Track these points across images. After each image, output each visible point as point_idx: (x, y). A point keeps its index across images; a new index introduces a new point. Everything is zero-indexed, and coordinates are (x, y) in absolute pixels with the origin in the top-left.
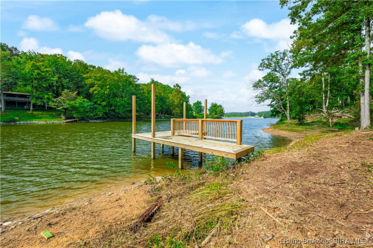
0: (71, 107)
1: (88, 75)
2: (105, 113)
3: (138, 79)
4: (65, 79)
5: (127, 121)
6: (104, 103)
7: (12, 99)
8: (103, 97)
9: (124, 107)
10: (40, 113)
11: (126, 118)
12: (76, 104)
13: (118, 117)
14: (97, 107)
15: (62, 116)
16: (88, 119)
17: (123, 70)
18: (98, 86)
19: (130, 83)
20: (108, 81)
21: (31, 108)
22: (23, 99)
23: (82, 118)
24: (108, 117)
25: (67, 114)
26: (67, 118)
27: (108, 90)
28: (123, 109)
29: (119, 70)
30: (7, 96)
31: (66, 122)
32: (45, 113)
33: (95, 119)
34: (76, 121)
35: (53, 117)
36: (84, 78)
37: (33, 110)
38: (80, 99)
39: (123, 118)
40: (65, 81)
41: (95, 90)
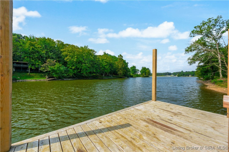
0: (52, 70)
1: (64, 50)
2: (74, 74)
3: (96, 52)
4: (51, 52)
5: (89, 79)
6: (73, 67)
7: (19, 65)
8: (73, 64)
9: (86, 70)
10: (34, 74)
11: (88, 77)
12: (55, 68)
13: (83, 76)
14: (69, 70)
15: (46, 76)
16: (63, 78)
17: (87, 47)
18: (70, 56)
19: (91, 54)
20: (76, 52)
21: (29, 71)
22: (25, 66)
23: (59, 77)
24: (76, 77)
25: (50, 75)
26: (49, 78)
27: (76, 58)
28: (85, 71)
29: (85, 47)
30: (16, 64)
31: (48, 80)
32: (37, 74)
33: (68, 78)
34: (55, 79)
35: (42, 77)
36: (62, 52)
37: (30, 72)
38: (57, 65)
39: (86, 77)
40: (50, 54)
41: (68, 59)
